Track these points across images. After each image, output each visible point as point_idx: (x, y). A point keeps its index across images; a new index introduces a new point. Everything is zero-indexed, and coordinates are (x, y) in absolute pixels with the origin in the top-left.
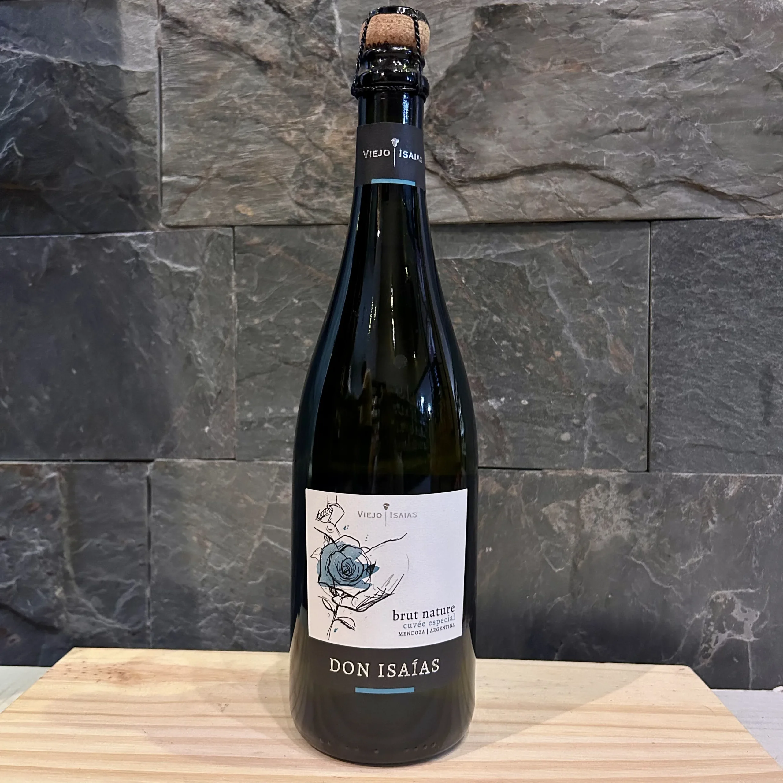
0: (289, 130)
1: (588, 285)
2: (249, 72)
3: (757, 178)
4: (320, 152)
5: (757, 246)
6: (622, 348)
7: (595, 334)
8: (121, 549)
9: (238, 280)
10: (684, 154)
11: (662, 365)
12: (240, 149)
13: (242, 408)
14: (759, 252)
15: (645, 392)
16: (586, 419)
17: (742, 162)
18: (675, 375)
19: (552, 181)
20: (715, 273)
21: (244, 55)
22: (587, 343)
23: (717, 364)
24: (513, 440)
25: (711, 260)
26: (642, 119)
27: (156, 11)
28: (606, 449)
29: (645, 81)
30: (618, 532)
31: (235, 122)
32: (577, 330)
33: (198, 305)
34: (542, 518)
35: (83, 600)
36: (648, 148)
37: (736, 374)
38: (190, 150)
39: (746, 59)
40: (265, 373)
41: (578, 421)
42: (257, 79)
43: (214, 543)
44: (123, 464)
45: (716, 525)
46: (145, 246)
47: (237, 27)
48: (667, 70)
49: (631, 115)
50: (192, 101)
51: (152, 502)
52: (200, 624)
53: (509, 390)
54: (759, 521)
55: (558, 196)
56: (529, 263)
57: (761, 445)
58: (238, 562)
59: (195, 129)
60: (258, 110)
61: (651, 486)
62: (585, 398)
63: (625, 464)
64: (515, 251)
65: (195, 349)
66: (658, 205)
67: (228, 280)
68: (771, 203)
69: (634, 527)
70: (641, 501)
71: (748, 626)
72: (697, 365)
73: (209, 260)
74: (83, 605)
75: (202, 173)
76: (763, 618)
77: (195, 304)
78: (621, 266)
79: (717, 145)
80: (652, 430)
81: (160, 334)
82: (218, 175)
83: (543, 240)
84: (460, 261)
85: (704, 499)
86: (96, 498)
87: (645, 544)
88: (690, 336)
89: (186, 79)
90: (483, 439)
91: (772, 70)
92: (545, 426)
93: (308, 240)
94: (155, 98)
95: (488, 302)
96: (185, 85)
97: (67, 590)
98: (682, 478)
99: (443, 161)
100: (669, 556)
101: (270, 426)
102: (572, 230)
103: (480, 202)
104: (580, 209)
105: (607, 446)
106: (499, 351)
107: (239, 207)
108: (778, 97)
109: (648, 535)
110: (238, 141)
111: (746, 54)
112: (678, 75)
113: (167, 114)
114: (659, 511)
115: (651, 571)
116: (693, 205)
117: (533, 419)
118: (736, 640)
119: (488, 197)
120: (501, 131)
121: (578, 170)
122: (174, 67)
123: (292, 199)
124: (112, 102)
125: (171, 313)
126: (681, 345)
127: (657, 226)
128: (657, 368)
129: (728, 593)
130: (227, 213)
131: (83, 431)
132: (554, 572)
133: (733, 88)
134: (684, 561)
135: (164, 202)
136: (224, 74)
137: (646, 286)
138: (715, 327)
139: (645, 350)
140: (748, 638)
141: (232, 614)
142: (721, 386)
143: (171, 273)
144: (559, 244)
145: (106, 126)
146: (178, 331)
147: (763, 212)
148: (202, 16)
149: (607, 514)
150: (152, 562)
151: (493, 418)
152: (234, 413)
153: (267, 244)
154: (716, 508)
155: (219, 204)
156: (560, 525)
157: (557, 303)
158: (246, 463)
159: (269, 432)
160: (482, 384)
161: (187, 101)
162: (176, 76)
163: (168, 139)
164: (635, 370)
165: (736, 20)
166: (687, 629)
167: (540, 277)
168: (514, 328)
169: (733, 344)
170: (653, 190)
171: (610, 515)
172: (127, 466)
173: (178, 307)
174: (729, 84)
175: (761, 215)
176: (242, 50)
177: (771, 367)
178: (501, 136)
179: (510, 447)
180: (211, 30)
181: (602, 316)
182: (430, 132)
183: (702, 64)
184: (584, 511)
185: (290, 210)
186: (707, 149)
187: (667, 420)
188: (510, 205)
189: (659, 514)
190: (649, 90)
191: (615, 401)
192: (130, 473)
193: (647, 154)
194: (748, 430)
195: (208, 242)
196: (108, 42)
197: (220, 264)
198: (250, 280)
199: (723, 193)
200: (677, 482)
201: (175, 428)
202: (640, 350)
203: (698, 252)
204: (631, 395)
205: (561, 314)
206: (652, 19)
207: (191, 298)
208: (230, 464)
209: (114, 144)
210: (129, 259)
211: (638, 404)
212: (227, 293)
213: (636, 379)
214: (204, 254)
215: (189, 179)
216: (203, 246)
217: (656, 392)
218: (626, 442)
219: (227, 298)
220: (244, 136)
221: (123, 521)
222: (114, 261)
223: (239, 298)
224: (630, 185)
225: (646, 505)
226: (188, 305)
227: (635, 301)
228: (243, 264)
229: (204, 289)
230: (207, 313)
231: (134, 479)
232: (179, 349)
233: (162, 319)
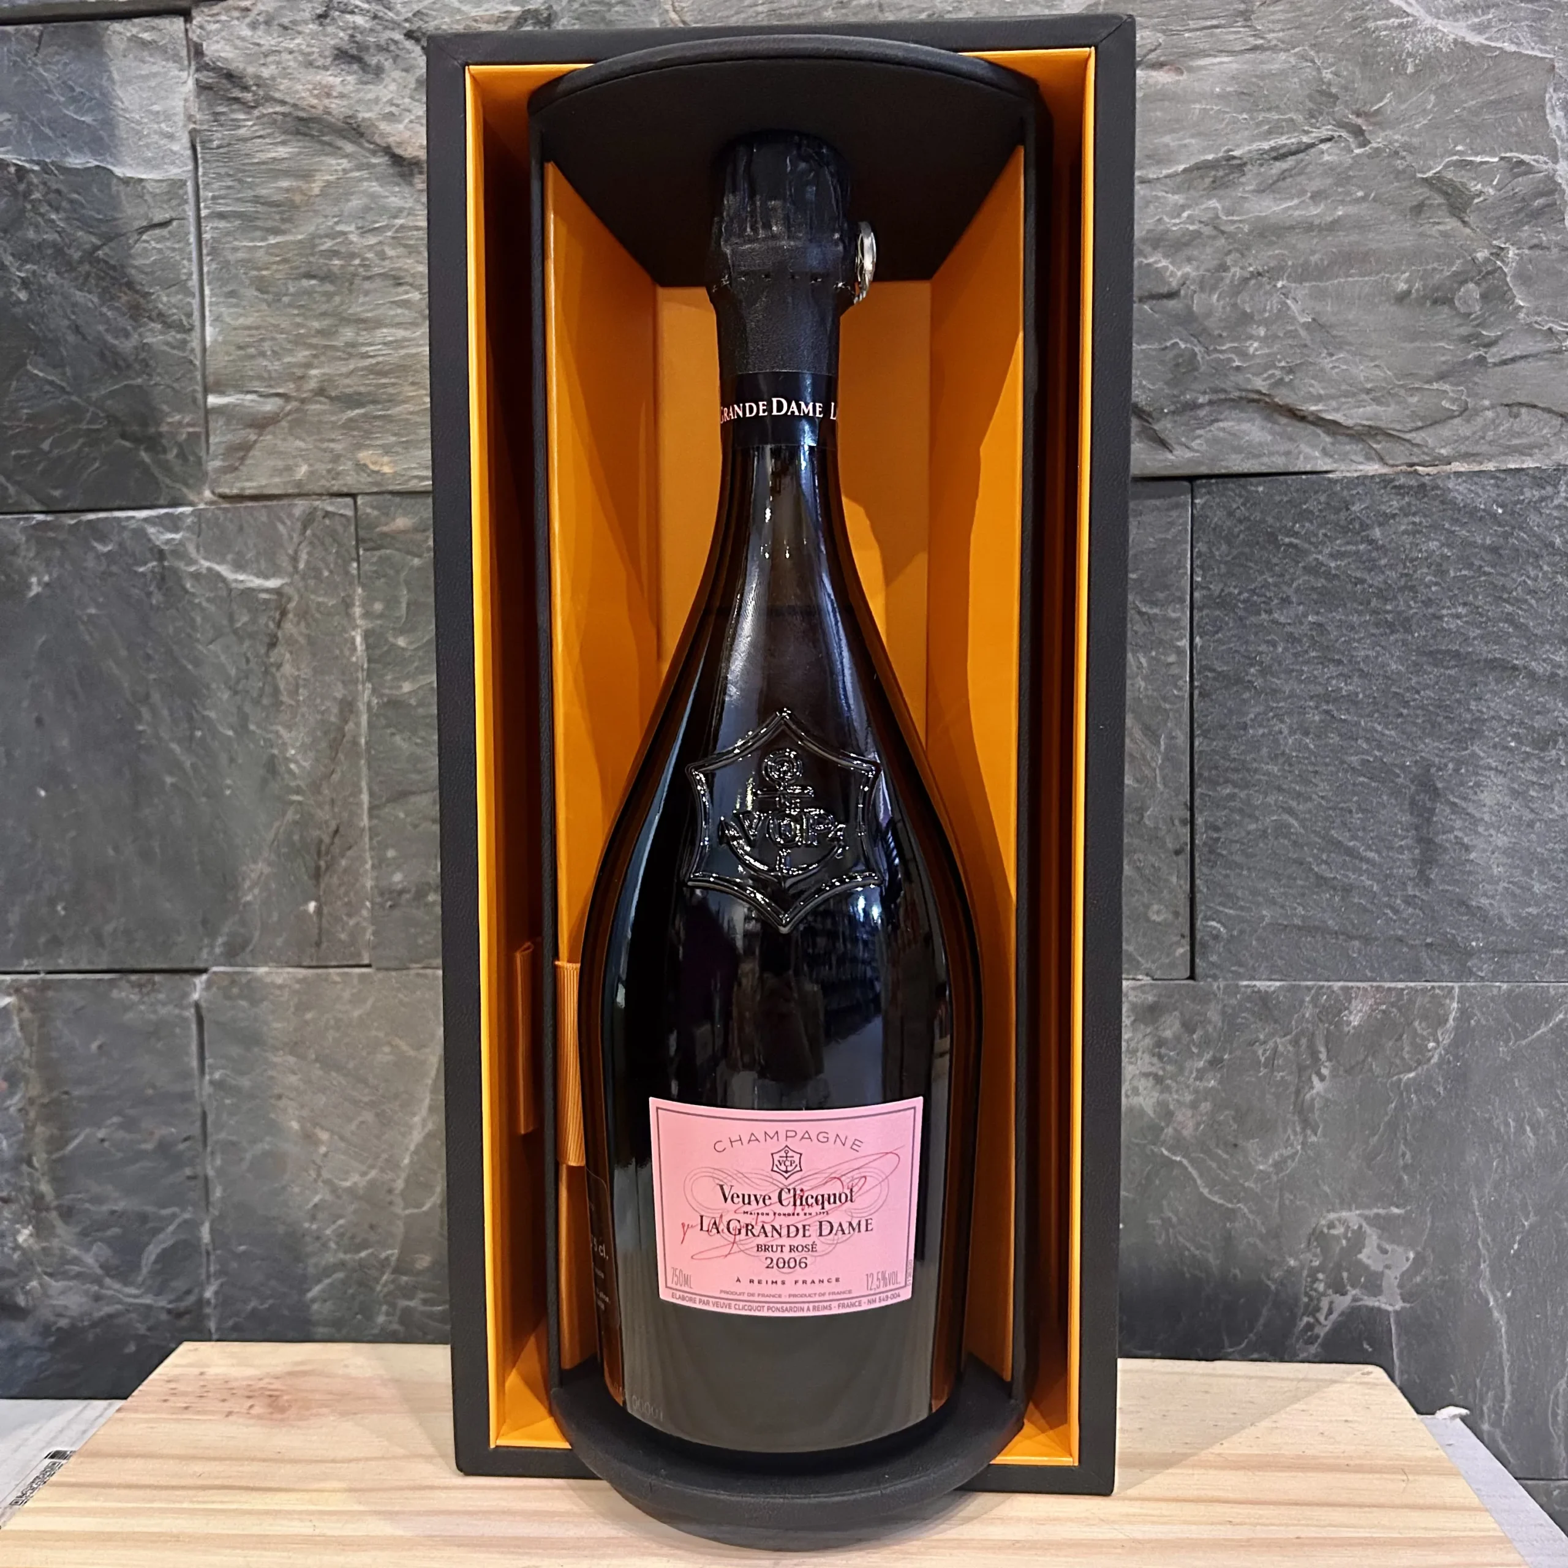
2: (377, 180)
3: (1402, 392)
5: (1403, 528)
6: (1138, 734)
8: (149, 1146)
9: (367, 603)
10: (1256, 345)
11: (1216, 768)
12: (365, 336)
13: (380, 863)
14: (1407, 540)
15: (1183, 822)
17: (1373, 359)
18: (1242, 788)
20: (1321, 582)
21: (367, 145)
23: (1327, 765)
25: (1311, 558)
26: (1172, 274)
27: (184, 53)
29: (1176, 197)
30: (1135, 1100)
31: (351, 284)
33: (288, 656)
35: (75, 1251)
36: (1184, 332)
37: (1362, 784)
38: (263, 340)
39: (1377, 149)
40: (425, 792)
42: (394, 194)
43: (332, 1132)
44: (146, 977)
45: (1327, 1083)
46: (178, 536)
47: (350, 88)
48: (1221, 173)
49: (1149, 265)
50: (264, 239)
51: (207, 1054)
52: (310, 1295)
54: (1412, 1075)
57: (1414, 924)
58: (382, 1170)
59: (269, 297)
60: (398, 257)
61: (1198, 1008)
63: (1146, 964)
65: (284, 744)
66: (1204, 447)
67: (347, 604)
68: (1430, 441)
69: (1167, 1089)
70: (1177, 1038)
71: (1392, 1278)
72: (1287, 768)
73: (308, 562)
74: (76, 1260)
75: (288, 388)
76: (1419, 1262)
77: (282, 652)
78: (1134, 572)
79: (1322, 326)
80: (1198, 896)
81: (212, 714)
82: (321, 392)
85: (1302, 1033)
86: (94, 1046)
87: (1187, 1123)
88: (1272, 709)
89: (251, 193)
91: (1430, 174)
94: (189, 233)
96: (249, 208)
97: (42, 1230)
98: (1259, 991)
100: (1236, 1145)
107: (364, 456)
108: (1440, 227)
109: (1194, 1105)
110: (359, 322)
111: (1377, 142)
112: (1243, 184)
113: (214, 266)
114: (1214, 1056)
115: (1201, 1176)
116: (1276, 448)
118: (1366, 1307)
122: (223, 171)
124: (99, 243)
125: (233, 672)
126: (1252, 727)
127: (1204, 490)
128: (1206, 774)
129: (1353, 1217)
130: (341, 468)
131: (63, 913)
133: (1352, 210)
134: (1265, 1155)
135: (212, 448)
136: (329, 184)
138: (1320, 690)
139: (1182, 739)
140: (1390, 1303)
141: (374, 1273)
142: (1334, 809)
143: (230, 590)
145: (90, 292)
146: (248, 708)
147: (1415, 460)
148: (278, 63)
150: (211, 1173)
152: (366, 871)
153: (424, 530)
154: (1328, 1051)
155: (325, 450)
158: (394, 974)
159: (437, 908)
161: (252, 240)
162: (229, 187)
163: (217, 319)
164: (1164, 778)
165: (1357, 70)
166: (1273, 1287)
169: (1357, 724)
170: (1195, 418)
172: (154, 984)
173: (248, 661)
174: (1342, 202)
175: (1412, 465)
176: (362, 135)
177: (1433, 770)
180: (297, 92)
183: (1290, 161)
186: (1303, 333)
187: (1227, 876)
189: (1215, 1063)
190: (1185, 215)
192: (161, 996)
193: (1183, 345)
194: (1389, 895)
195: (305, 527)
196: (88, 119)
197: (331, 572)
198: (391, 602)
199: (1335, 423)
200: (1249, 998)
201: (248, 903)
202: (1173, 738)
203: (1287, 540)
204: (1157, 828)
206: (1190, 70)
207: (273, 644)
208: (363, 974)
209: (107, 330)
210: (145, 563)
211: (1170, 846)
212: (344, 630)
213: (1166, 796)
214: (296, 552)
215: (261, 399)
216: (295, 535)
217: (1206, 822)
218: (1148, 920)
219: (346, 640)
220: (371, 310)
221: (150, 1092)
222: (114, 569)
223: (371, 640)
224: (1147, 409)
225: (1188, 1045)
226: (267, 655)
227: (1161, 642)
228: (375, 572)
229: (298, 623)
230: (306, 672)
231: (170, 1007)
232: (252, 746)
233: (214, 686)
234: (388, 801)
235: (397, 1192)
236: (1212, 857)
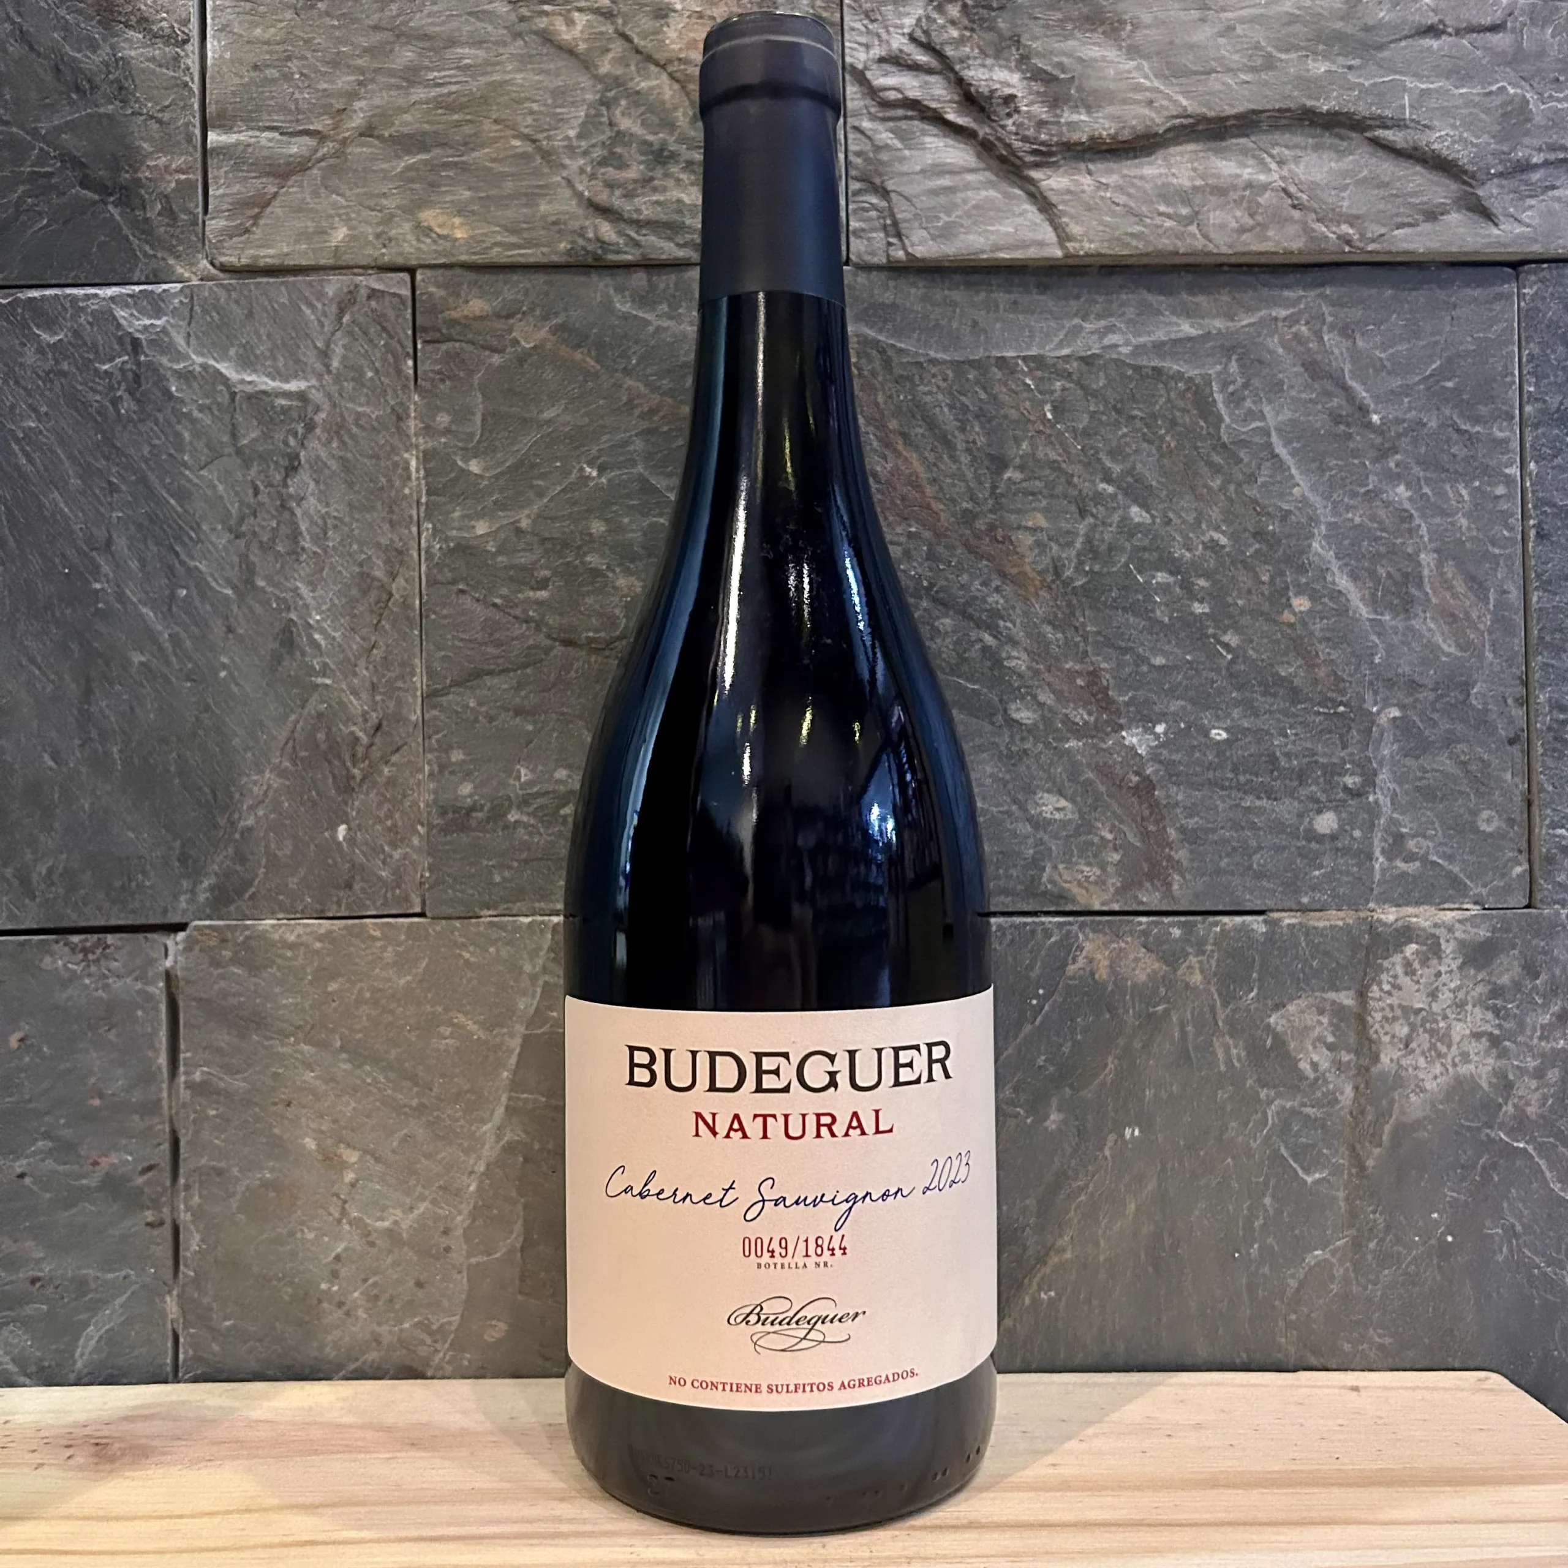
0: (569, 11)
1: (1369, 425)
4: (653, 68)
6: (1460, 587)
7: (1393, 552)
8: (92, 1182)
9: (426, 414)
11: (1561, 631)
12: (430, 57)
13: (441, 770)
15: (1517, 702)
16: (1375, 774)
19: (1272, 156)
22: (1373, 574)
24: (1190, 837)
26: (1496, 2)
28: (1427, 853)
30: (1464, 1069)
32: (1346, 542)
33: (312, 485)
34: (1269, 1042)
36: (1512, 74)
38: (289, 58)
40: (506, 671)
41: (1357, 779)
43: (365, 1152)
44: (96, 936)
46: (158, 322)
51: (182, 1046)
53: (1176, 705)
55: (1289, 195)
56: (1219, 368)
58: (434, 1202)
61: (1542, 944)
62: (1371, 718)
63: (1477, 890)
64: (1181, 335)
65: (306, 606)
66: (1534, 222)
67: (399, 416)
69: (1503, 1054)
70: (1518, 986)
73: (344, 358)
75: (322, 124)
77: (303, 482)
78: (1449, 380)
80: (1539, 798)
81: (203, 566)
82: (368, 132)
83: (1249, 310)
84: (1038, 362)
86: (13, 1041)
87: (1531, 1097)
90: (1110, 837)
92: (1271, 795)
93: (623, 306)
95: (1117, 469)
99: (990, 97)
101: (525, 819)
102: (1322, 284)
103: (1089, 209)
104: (1345, 229)
105: (1431, 845)
106: (1149, 598)
107: (429, 216)
109: (1539, 1074)
110: (423, 38)
114: (1563, 1009)
115: (1551, 1165)
117: (1242, 779)
119: (1108, 195)
120: (1136, 26)
121: (1336, 130)
123: (579, 195)
125: (234, 510)
127: (1533, 278)
128: (1548, 638)
130: (393, 232)
132: (1305, 1182)
135: (211, 200)
137: (1512, 430)
139: (1514, 595)
143: (233, 395)
144: (1292, 320)
146: (255, 557)
149: (1436, 1022)
150: (185, 1217)
151: (1135, 779)
152: (419, 783)
153: (509, 316)
155: (371, 208)
156: (1316, 1058)
157: (1293, 471)
158: (457, 924)
159: (521, 831)
160: (1107, 688)
163: (224, 29)
164: (1493, 644)
167: (1248, 403)
168: (1186, 537)
170: (1527, 183)
171: (1442, 1024)
172: (107, 947)
173: (256, 492)
178: (1139, 37)
179: (1182, 855)
181: (1407, 505)
182: (953, 23)
184: (1378, 1016)
185: (575, 225)
188: (1169, 216)
189: (1565, 1016)
191: (1445, 725)
192: (116, 965)
193: (1511, 91)
195: (342, 311)
197: (377, 371)
201: (249, 829)
202: (1505, 592)
204: (1486, 711)
205: (1304, 500)
207: (292, 468)
208: (413, 926)
209: (64, 39)
210: (112, 360)
211: (1503, 733)
212: (394, 450)
213: (1497, 669)
214: (328, 346)
215: (284, 138)
216: (326, 323)
217: (1550, 699)
218: (1476, 831)
219: (396, 465)
220: (439, 25)
221: (96, 1102)
222: (65, 366)
223: (431, 465)
224: (1471, 168)
225: (1530, 994)
226: (285, 485)
227: (1485, 470)
228: (439, 373)
229: (329, 442)
230: (337, 509)
231: (128, 980)
232: (258, 609)
233: (205, 527)
234: (456, 684)
235: (459, 1232)
236: (1559, 746)
